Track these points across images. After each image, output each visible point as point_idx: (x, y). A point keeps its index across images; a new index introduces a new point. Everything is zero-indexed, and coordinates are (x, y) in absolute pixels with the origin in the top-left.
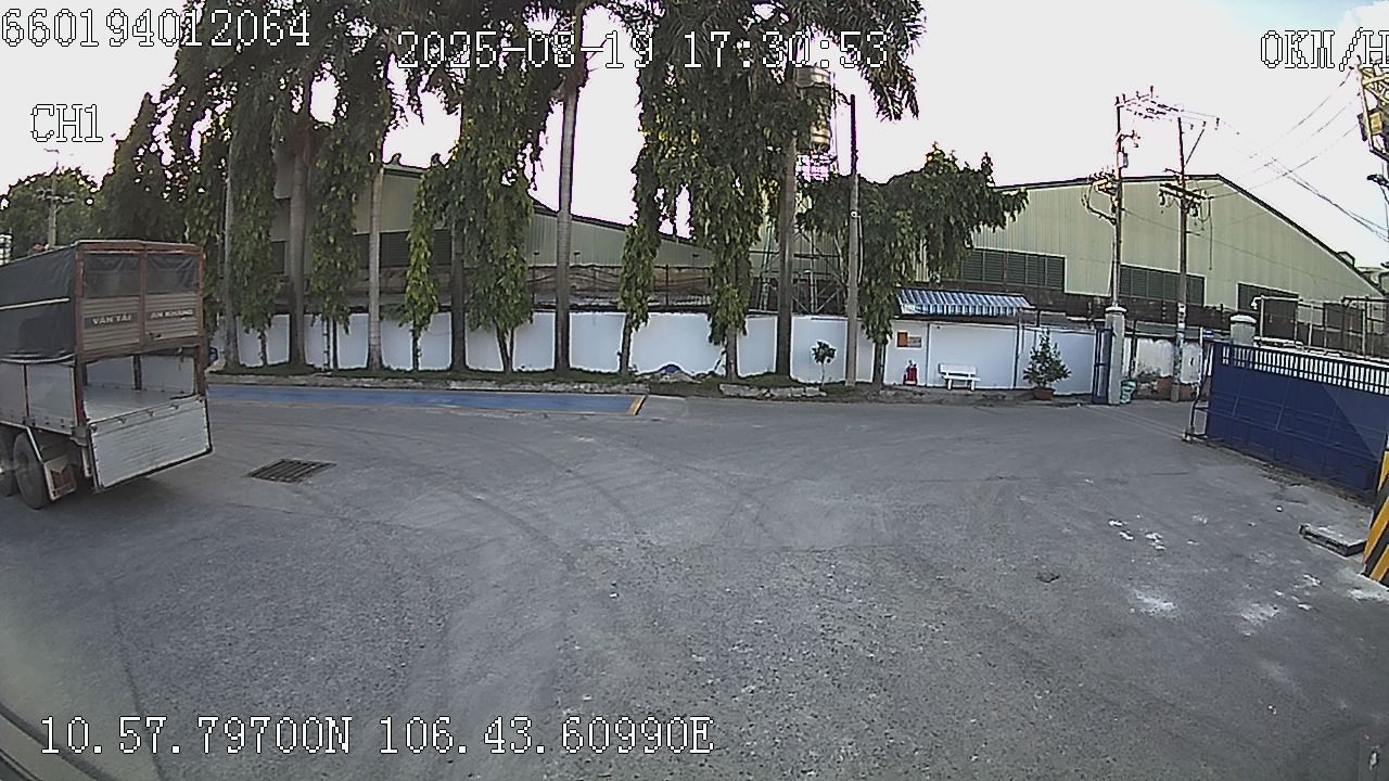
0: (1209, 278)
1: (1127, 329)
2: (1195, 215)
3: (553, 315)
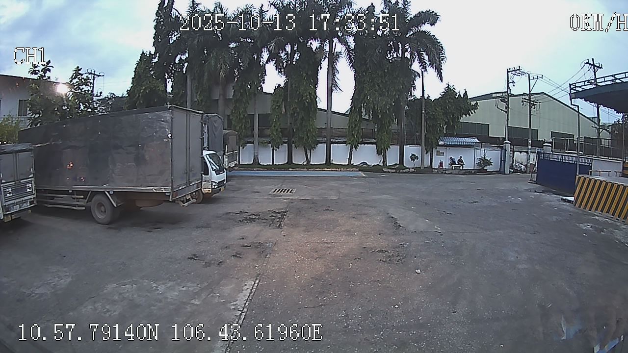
0: (540, 130)
1: (511, 149)
2: (535, 108)
3: (325, 145)
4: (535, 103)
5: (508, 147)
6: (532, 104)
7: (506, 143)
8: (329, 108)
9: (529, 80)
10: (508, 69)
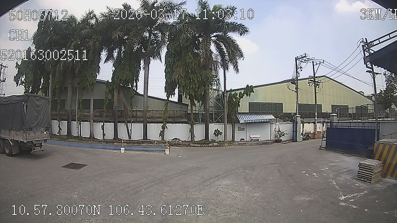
0: (323, 104)
1: (301, 121)
2: (318, 88)
3: (143, 124)
4: (318, 83)
5: (299, 119)
6: (316, 84)
7: (297, 117)
8: (146, 93)
9: (313, 65)
10: (296, 58)
